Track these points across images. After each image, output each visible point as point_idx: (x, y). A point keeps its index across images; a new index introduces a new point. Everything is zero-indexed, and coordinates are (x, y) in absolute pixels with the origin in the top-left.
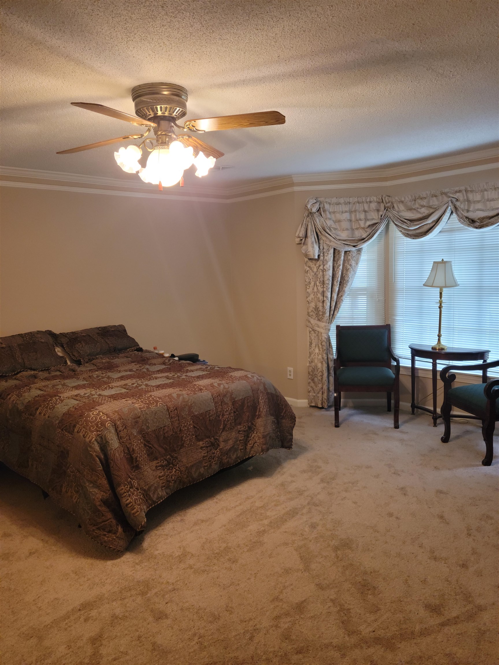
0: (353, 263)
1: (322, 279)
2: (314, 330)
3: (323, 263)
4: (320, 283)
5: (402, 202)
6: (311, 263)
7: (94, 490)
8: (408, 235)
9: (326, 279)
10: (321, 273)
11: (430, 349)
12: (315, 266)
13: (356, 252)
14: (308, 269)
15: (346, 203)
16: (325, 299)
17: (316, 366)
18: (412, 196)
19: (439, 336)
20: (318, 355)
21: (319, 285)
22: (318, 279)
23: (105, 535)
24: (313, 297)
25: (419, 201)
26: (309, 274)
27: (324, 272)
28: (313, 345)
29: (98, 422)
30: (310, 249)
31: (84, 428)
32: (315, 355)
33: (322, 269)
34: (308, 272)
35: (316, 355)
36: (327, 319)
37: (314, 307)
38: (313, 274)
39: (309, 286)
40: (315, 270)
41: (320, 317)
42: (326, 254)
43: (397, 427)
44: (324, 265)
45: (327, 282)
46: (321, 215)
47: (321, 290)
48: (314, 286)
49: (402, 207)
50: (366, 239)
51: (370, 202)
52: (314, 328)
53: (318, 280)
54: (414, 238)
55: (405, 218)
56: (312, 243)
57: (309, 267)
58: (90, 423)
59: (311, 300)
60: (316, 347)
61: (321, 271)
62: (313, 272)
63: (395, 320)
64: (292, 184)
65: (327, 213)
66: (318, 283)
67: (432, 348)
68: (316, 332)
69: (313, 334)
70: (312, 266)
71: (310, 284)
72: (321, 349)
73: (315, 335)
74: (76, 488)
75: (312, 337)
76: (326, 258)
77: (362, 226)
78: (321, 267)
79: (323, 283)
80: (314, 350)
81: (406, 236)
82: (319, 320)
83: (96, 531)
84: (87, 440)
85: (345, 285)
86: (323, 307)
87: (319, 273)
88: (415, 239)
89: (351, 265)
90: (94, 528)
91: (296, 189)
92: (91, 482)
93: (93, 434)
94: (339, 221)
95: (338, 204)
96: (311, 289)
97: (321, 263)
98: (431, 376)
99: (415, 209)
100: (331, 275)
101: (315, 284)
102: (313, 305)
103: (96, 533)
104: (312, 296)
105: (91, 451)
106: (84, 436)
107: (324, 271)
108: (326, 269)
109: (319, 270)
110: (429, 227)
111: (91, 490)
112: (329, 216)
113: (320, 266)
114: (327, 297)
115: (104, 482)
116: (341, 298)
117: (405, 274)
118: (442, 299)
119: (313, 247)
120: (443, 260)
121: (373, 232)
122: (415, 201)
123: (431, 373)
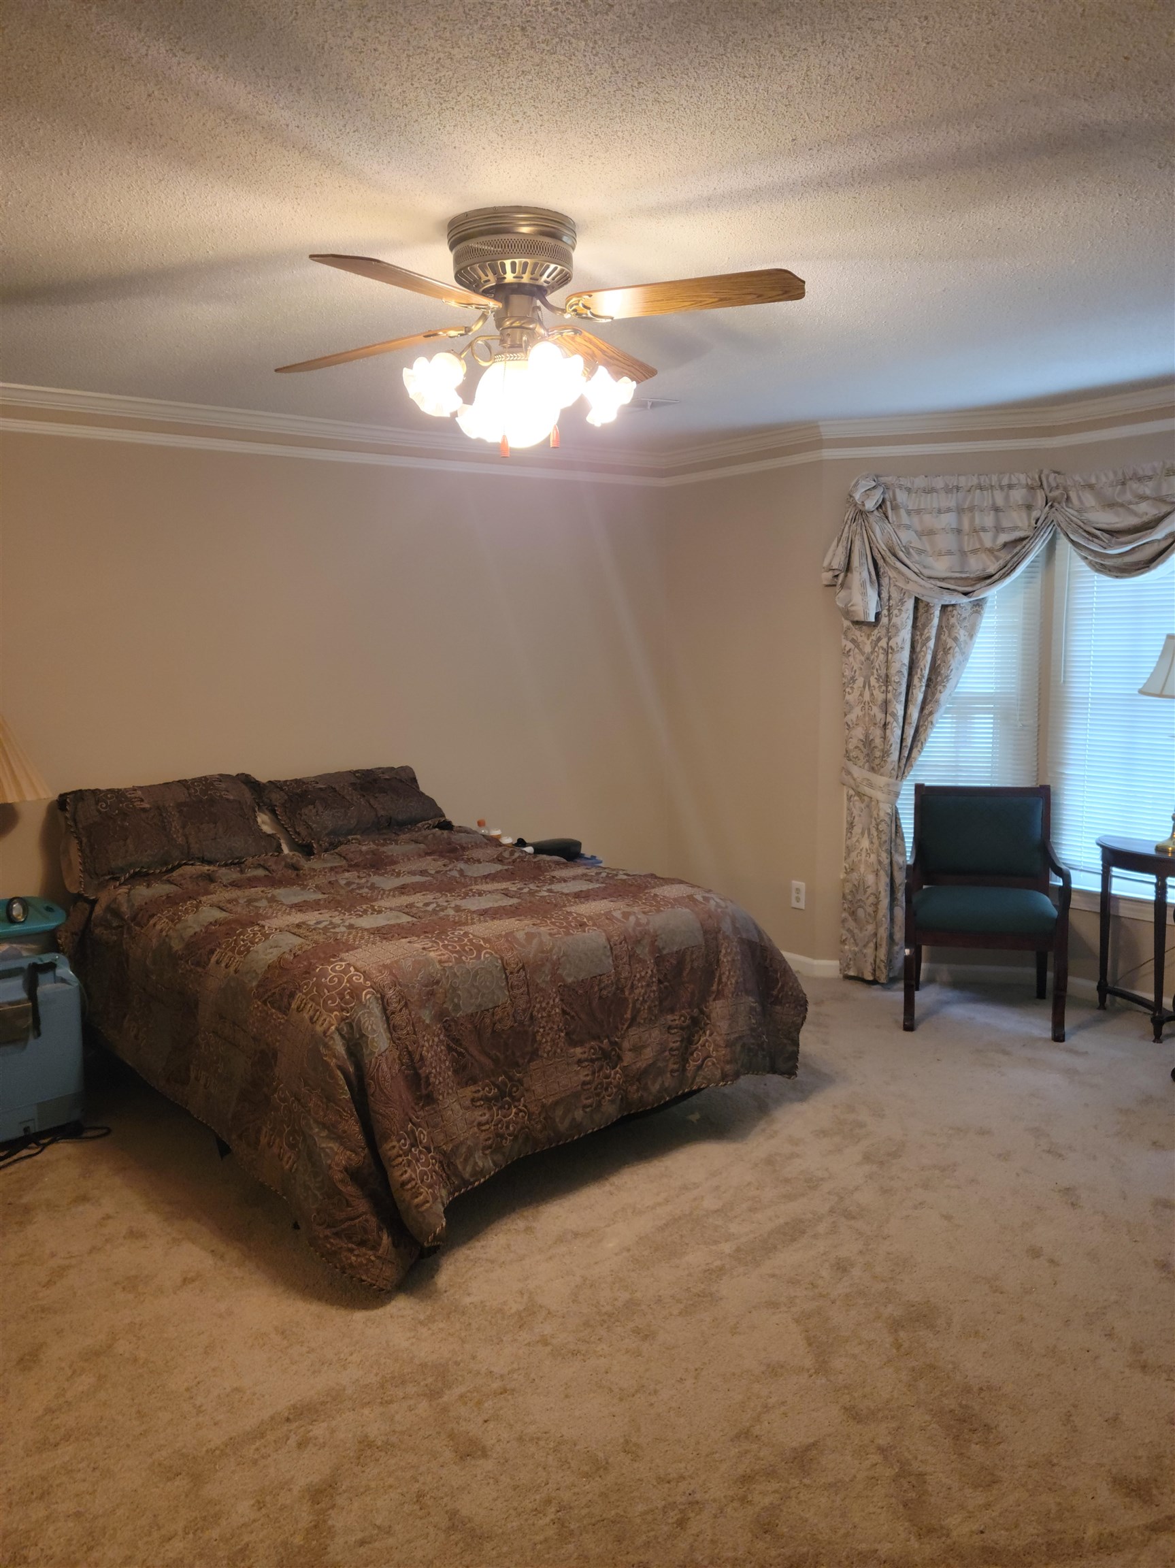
0: (962, 634)
1: (883, 672)
2: (859, 794)
3: (888, 632)
4: (878, 680)
5: (1091, 487)
6: (858, 633)
7: (330, 1145)
8: (1102, 569)
9: (893, 671)
10: (882, 657)
11: (1151, 851)
12: (868, 639)
13: (969, 608)
14: (850, 645)
15: (948, 490)
16: (889, 719)
17: (861, 883)
18: (1115, 473)
20: (868, 854)
21: (877, 685)
22: (875, 671)
23: (351, 1250)
24: (860, 714)
25: (1135, 485)
26: (851, 659)
27: (890, 656)
28: (857, 830)
29: (345, 989)
30: (857, 598)
31: (312, 999)
32: (860, 854)
33: (885, 646)
34: (851, 653)
35: (864, 854)
36: (893, 769)
37: (862, 737)
38: (863, 658)
39: (852, 688)
40: (868, 649)
41: (877, 761)
42: (896, 612)
43: (1059, 1037)
44: (890, 639)
45: (896, 679)
46: (887, 517)
47: (880, 697)
48: (864, 687)
49: (1089, 499)
50: (996, 577)
51: (1010, 486)
52: (859, 790)
53: (873, 674)
54: (1119, 574)
55: (1094, 525)
56: (863, 585)
57: (853, 641)
58: (326, 991)
59: (854, 720)
60: (863, 834)
61: (881, 651)
62: (863, 653)
63: (1064, 776)
64: (819, 444)
65: (903, 512)
66: (873, 681)
67: (1158, 849)
68: (866, 798)
69: (858, 804)
70: (860, 639)
71: (854, 682)
72: (875, 840)
73: (863, 806)
74: (291, 1138)
75: (853, 809)
76: (894, 620)
77: (988, 543)
78: (883, 643)
79: (887, 680)
80: (858, 841)
81: (1097, 571)
82: (872, 769)
83: (332, 1241)
84: (319, 1029)
85: (939, 688)
86: (884, 738)
87: (877, 657)
88: (1122, 577)
89: (955, 639)
90: (328, 1232)
91: (828, 454)
92: (324, 1126)
93: (333, 1016)
94: (931, 533)
95: (930, 491)
96: (856, 693)
97: (884, 631)
98: (1150, 916)
99: (1122, 505)
100: (906, 661)
101: (867, 683)
102: (859, 733)
103: (332, 1244)
104: (857, 711)
105: (326, 1055)
106: (311, 1019)
107: (890, 651)
108: (894, 646)
109: (877, 649)
110: (1156, 548)
111: (324, 1145)
112: (905, 519)
113: (879, 639)
114: (894, 715)
115: (353, 1127)
116: (929, 719)
117: (1092, 663)
119: (864, 594)
121: (1015, 559)
122: (1123, 484)
123: (1152, 909)
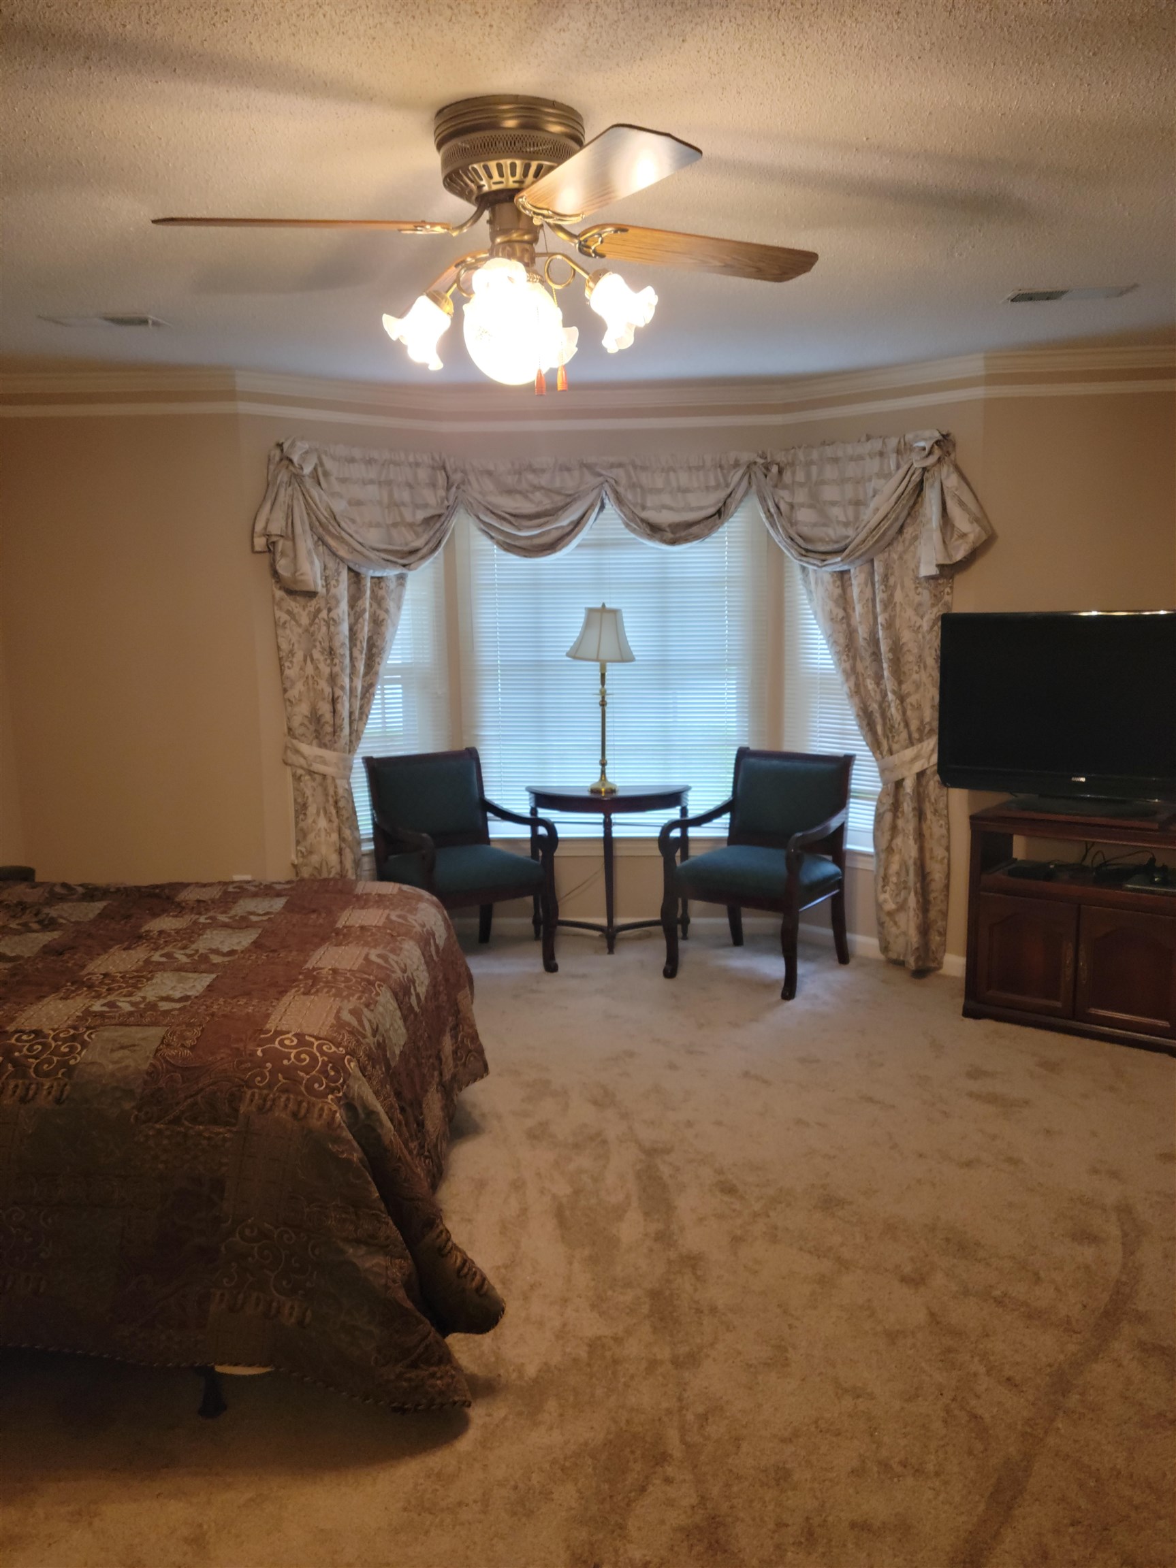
0: (391, 605)
1: (326, 645)
2: (311, 773)
3: (327, 603)
4: (322, 653)
5: (489, 473)
6: (293, 604)
7: (375, 1261)
8: (511, 547)
9: (337, 644)
10: (324, 629)
11: (587, 794)
12: (304, 609)
13: (394, 579)
14: (284, 617)
15: (370, 462)
16: (338, 692)
17: (324, 864)
18: (513, 464)
19: (603, 764)
20: (328, 834)
21: (322, 658)
22: (318, 644)
23: (433, 1375)
24: (303, 689)
25: (531, 477)
26: (288, 632)
27: (332, 628)
28: (312, 810)
29: (325, 1064)
31: (285, 1090)
32: (318, 835)
33: (326, 617)
34: (287, 625)
35: (323, 834)
36: (346, 744)
37: (307, 713)
38: (300, 631)
39: (291, 662)
40: (305, 621)
41: (328, 738)
42: (333, 582)
43: (551, 966)
44: (330, 610)
45: (341, 651)
46: (319, 484)
47: (326, 670)
48: (305, 661)
49: (488, 485)
50: (424, 551)
51: (417, 465)
52: (312, 769)
53: (315, 646)
54: (527, 554)
55: (504, 509)
57: (289, 613)
58: (302, 1074)
59: (297, 696)
60: (318, 814)
61: (323, 623)
62: (300, 625)
63: (479, 738)
64: (231, 395)
65: (333, 479)
66: (316, 654)
67: (592, 791)
68: (316, 776)
69: (310, 784)
70: (296, 611)
71: (293, 655)
72: (334, 817)
73: (314, 784)
74: (284, 1283)
75: (305, 789)
76: (333, 591)
77: (409, 518)
78: (324, 614)
79: (331, 652)
80: (314, 822)
81: (506, 550)
82: (322, 745)
83: (408, 1375)
84: (316, 1123)
85: (377, 660)
86: (334, 712)
87: (319, 629)
88: (530, 557)
89: (387, 611)
90: (398, 1369)
91: (244, 407)
92: (358, 1242)
93: (330, 1101)
94: (358, 503)
95: (352, 460)
96: (296, 668)
97: (322, 604)
98: (600, 851)
99: (520, 492)
100: (347, 633)
101: (308, 656)
102: (304, 709)
103: (410, 1380)
104: (299, 686)
105: (343, 1152)
106: (295, 1115)
107: (331, 622)
108: (335, 617)
109: (317, 621)
110: (555, 535)
111: (368, 1265)
112: (337, 487)
113: (319, 611)
114: (342, 688)
116: (370, 691)
117: (498, 634)
118: (606, 687)
120: (604, 605)
121: (438, 535)
122: (520, 474)
123: (602, 845)
